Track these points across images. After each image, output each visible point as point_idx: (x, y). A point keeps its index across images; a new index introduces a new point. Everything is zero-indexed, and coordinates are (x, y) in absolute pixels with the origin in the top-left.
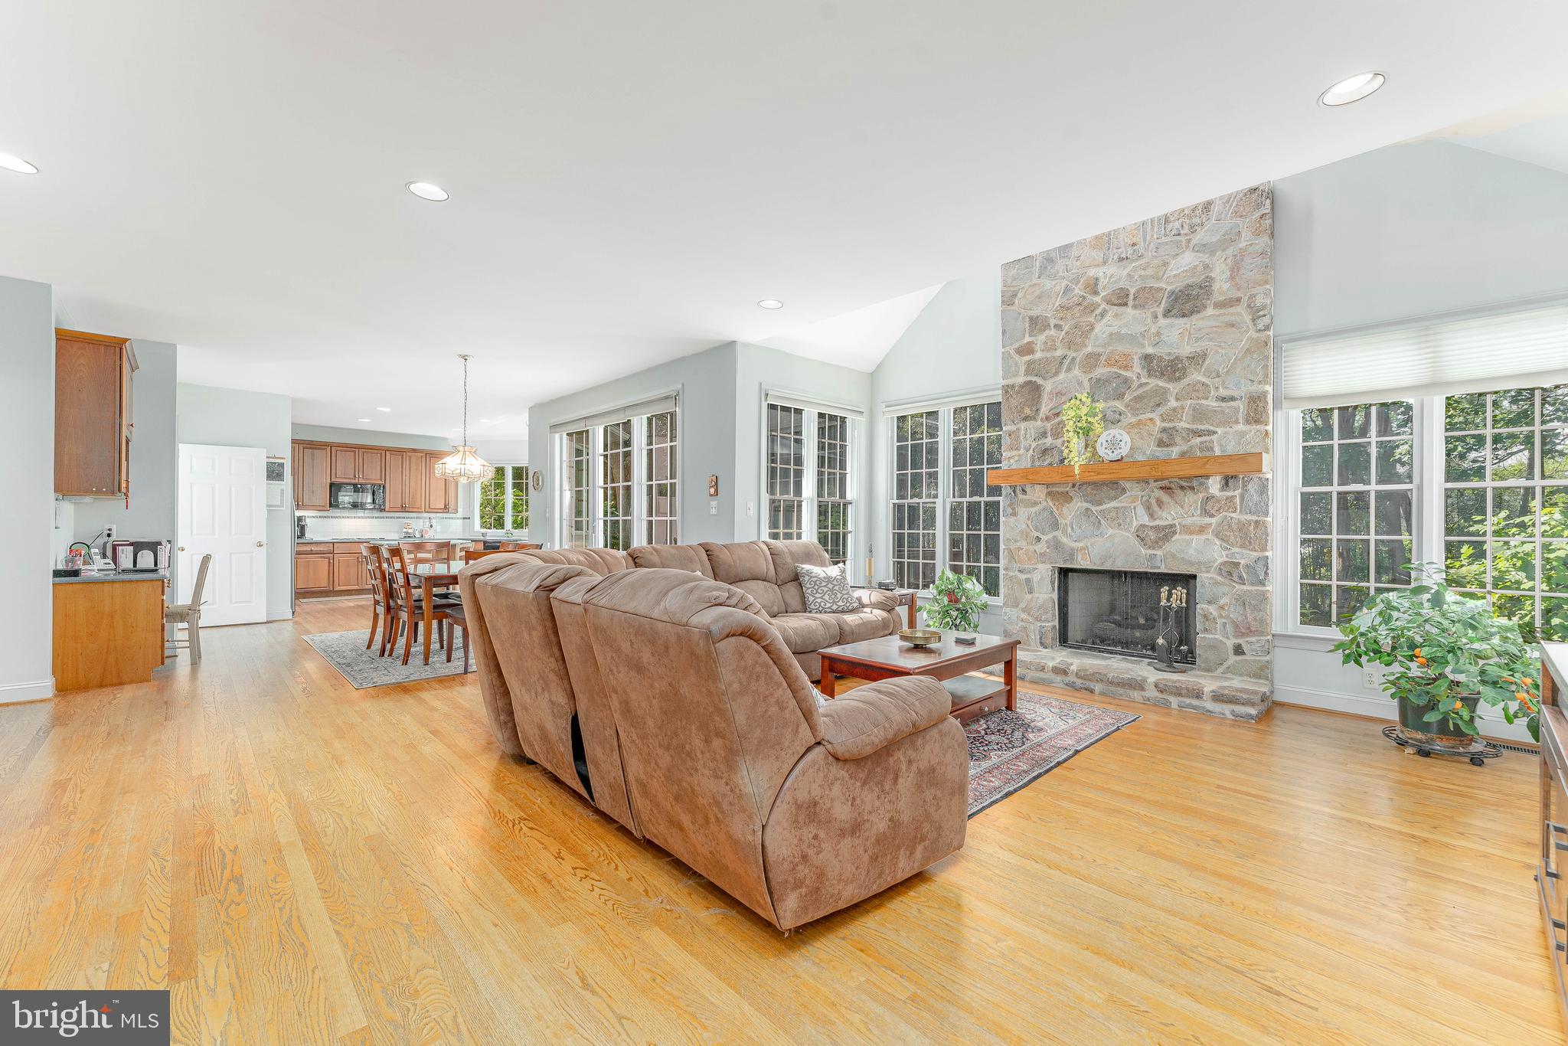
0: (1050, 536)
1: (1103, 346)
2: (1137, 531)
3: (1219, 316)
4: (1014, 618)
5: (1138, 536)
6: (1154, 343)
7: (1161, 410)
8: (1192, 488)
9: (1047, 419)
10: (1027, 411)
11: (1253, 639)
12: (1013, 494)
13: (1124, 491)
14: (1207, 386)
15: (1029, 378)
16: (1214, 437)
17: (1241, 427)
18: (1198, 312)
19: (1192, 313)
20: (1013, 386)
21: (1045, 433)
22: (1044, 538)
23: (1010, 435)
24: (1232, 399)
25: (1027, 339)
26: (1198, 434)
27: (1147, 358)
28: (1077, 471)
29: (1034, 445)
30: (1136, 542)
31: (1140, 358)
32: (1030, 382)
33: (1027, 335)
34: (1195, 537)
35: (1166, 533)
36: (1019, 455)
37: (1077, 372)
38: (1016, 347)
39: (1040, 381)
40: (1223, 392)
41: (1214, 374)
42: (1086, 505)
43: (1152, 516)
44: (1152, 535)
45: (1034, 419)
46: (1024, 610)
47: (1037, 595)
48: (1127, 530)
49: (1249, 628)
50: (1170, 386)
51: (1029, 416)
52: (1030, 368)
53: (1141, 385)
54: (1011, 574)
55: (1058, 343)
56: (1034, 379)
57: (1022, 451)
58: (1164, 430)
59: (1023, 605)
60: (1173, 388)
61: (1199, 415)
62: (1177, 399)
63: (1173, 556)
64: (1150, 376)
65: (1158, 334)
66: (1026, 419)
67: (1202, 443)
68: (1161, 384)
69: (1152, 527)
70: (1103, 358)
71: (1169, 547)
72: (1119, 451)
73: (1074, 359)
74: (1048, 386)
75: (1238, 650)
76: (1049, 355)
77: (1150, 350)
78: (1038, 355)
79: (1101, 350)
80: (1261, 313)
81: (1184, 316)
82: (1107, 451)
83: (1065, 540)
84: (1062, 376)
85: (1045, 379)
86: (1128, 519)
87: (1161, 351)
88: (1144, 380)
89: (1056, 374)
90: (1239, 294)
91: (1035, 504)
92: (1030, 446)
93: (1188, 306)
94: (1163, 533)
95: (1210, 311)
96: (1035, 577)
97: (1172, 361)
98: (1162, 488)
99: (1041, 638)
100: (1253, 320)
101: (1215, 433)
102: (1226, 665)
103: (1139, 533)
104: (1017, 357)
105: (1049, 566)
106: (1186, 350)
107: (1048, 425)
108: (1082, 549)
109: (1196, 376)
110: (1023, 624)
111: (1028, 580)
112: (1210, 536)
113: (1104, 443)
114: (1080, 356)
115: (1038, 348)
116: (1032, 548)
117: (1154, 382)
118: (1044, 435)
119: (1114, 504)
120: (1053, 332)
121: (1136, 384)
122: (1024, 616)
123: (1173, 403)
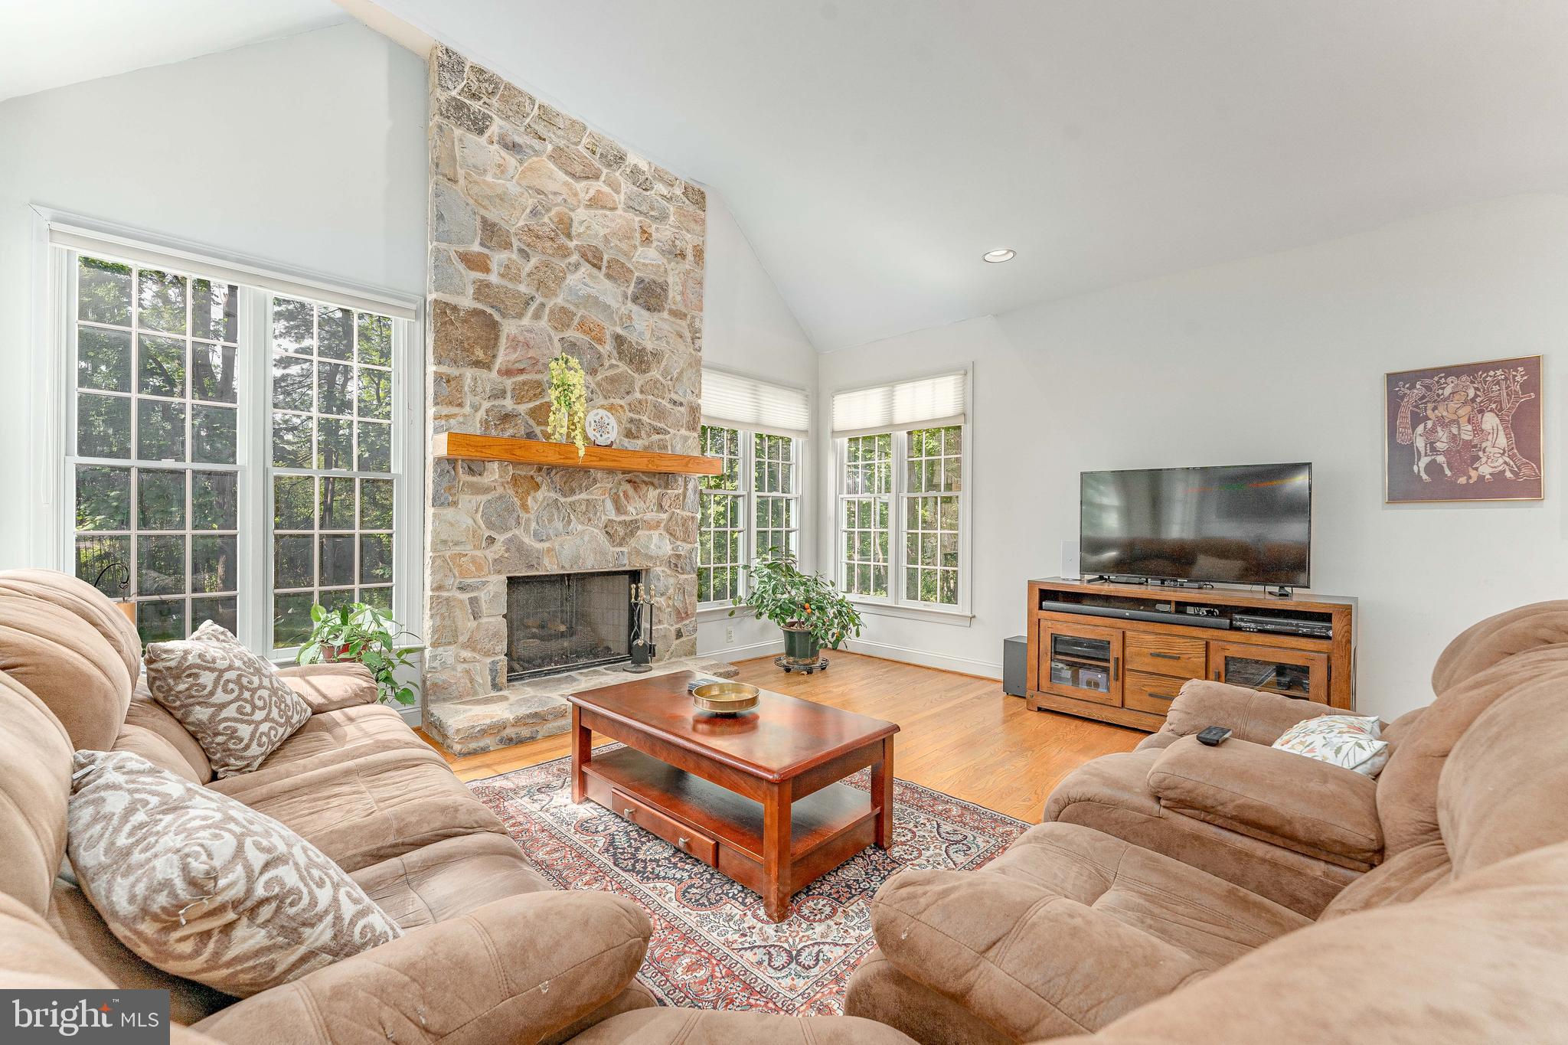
0: (509, 535)
1: (577, 306)
2: (606, 527)
3: (673, 322)
4: (450, 661)
5: (607, 532)
6: (625, 325)
7: (629, 398)
8: (652, 484)
9: (508, 372)
10: (479, 353)
11: (687, 622)
12: (453, 472)
13: (595, 481)
14: (664, 387)
15: (480, 306)
16: (667, 437)
17: (683, 432)
18: (659, 311)
19: (655, 310)
20: (455, 308)
21: (504, 392)
22: (501, 538)
23: (448, 381)
24: (681, 404)
25: (476, 248)
26: (658, 431)
27: (619, 340)
28: (582, 453)
29: (486, 405)
30: (602, 538)
31: (612, 336)
32: (484, 312)
33: (478, 241)
34: (652, 532)
35: (632, 528)
36: (465, 416)
37: (544, 323)
38: (461, 250)
39: (497, 317)
40: (675, 397)
41: (669, 378)
42: (553, 495)
43: (619, 509)
44: (621, 531)
45: (488, 366)
46: (465, 646)
47: (484, 620)
48: (596, 526)
49: (687, 612)
50: (636, 375)
51: (481, 362)
52: (482, 290)
53: (612, 366)
54: (445, 594)
55: (524, 274)
56: (489, 310)
57: (467, 409)
58: (632, 421)
59: (463, 639)
60: (639, 380)
61: (660, 413)
62: (642, 392)
63: (638, 552)
64: (620, 359)
65: (630, 318)
66: (477, 364)
67: (659, 440)
68: (630, 372)
69: (620, 523)
70: (577, 320)
71: (633, 542)
72: (607, 436)
73: (543, 305)
74: (509, 328)
75: (679, 634)
76: (510, 286)
77: (619, 331)
78: (493, 278)
79: (572, 308)
80: (697, 335)
81: (649, 309)
82: (595, 433)
83: (528, 540)
84: (526, 321)
85: (504, 315)
86: (598, 514)
87: (632, 338)
88: (614, 362)
89: (520, 316)
90: (684, 310)
91: (487, 490)
92: (480, 404)
93: (652, 301)
94: (630, 528)
95: (665, 315)
96: (483, 596)
97: (640, 351)
98: (629, 481)
99: (493, 679)
100: (692, 339)
101: (668, 433)
102: (671, 650)
103: (609, 529)
104: (461, 267)
105: (503, 578)
106: (649, 346)
107: (509, 383)
108: (549, 550)
109: (655, 373)
110: (465, 666)
111: (473, 601)
112: (662, 532)
113: (593, 424)
114: (550, 304)
115: (494, 266)
116: (478, 553)
117: (623, 367)
118: (502, 394)
119: (584, 496)
120: (515, 256)
121: (607, 364)
122: (466, 654)
123: (638, 395)
